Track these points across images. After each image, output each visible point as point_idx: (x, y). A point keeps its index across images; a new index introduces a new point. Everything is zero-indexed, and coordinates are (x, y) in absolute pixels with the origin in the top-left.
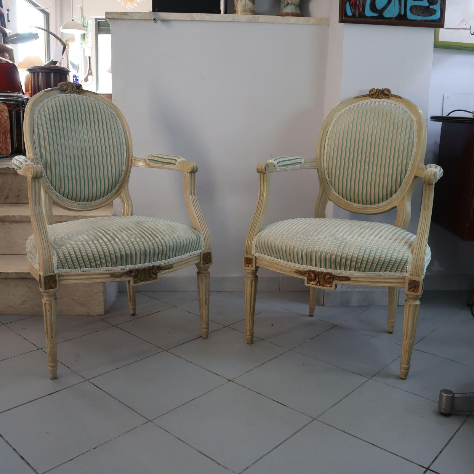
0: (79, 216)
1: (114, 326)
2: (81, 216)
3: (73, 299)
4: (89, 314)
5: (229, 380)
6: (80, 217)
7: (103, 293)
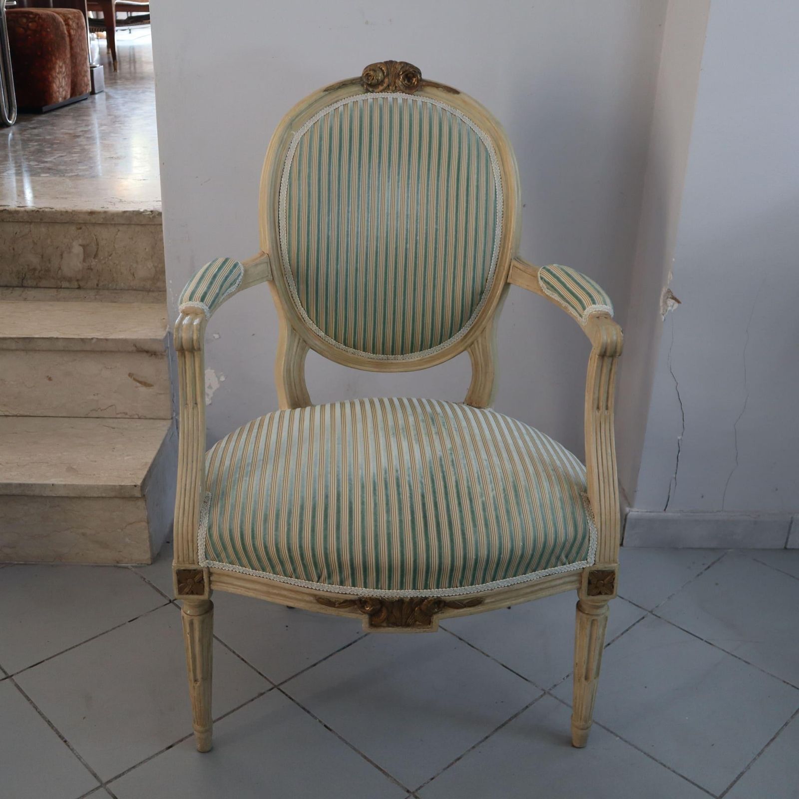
0: (92, 339)
1: (170, 601)
2: (97, 339)
3: (84, 534)
4: (118, 563)
5: (408, 791)
6: (94, 341)
7: (148, 523)
